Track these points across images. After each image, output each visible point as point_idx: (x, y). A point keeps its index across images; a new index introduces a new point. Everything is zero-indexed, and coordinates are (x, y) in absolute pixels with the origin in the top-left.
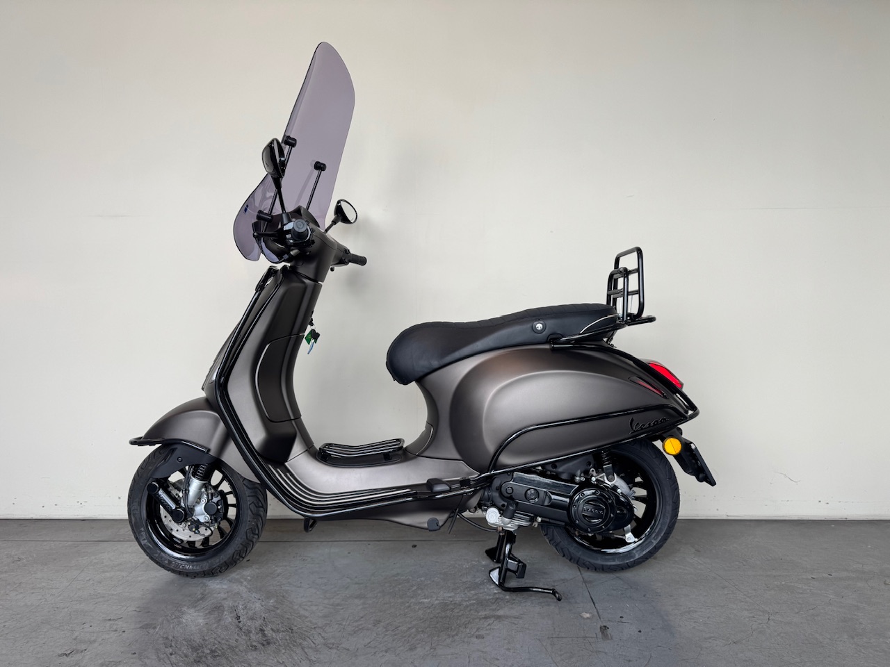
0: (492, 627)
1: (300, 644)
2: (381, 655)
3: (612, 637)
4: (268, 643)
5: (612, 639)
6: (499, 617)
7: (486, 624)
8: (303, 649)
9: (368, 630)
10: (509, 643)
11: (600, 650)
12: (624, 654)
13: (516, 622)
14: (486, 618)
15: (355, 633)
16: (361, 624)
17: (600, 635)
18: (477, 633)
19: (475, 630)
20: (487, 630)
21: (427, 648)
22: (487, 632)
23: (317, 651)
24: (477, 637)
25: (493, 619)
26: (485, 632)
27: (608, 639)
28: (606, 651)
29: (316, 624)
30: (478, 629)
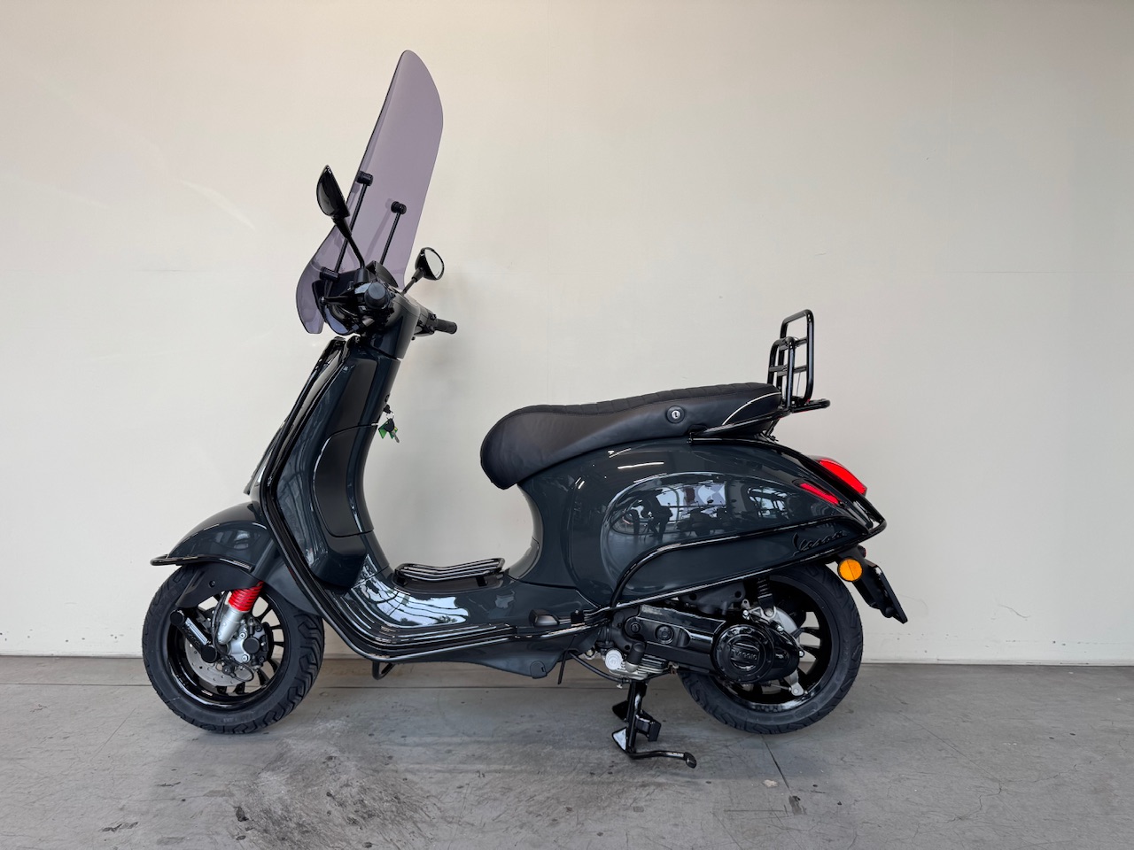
0: (653, 797)
1: (411, 817)
2: (514, 831)
3: (805, 809)
4: (371, 816)
5: (805, 813)
6: (659, 785)
7: (644, 794)
8: (415, 823)
9: (495, 800)
10: (675, 817)
11: (791, 826)
12: (822, 831)
13: (682, 791)
14: (644, 785)
15: (479, 803)
16: (487, 793)
17: (790, 808)
18: (634, 805)
19: (631, 801)
20: (646, 801)
21: (574, 823)
22: (647, 803)
23: (434, 826)
24: (637, 809)
25: (652, 788)
26: (644, 803)
27: (801, 813)
28: (800, 828)
29: (428, 792)
30: (635, 800)
